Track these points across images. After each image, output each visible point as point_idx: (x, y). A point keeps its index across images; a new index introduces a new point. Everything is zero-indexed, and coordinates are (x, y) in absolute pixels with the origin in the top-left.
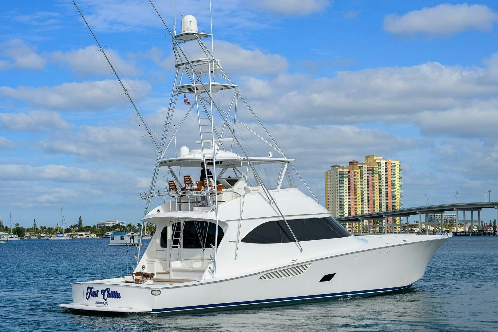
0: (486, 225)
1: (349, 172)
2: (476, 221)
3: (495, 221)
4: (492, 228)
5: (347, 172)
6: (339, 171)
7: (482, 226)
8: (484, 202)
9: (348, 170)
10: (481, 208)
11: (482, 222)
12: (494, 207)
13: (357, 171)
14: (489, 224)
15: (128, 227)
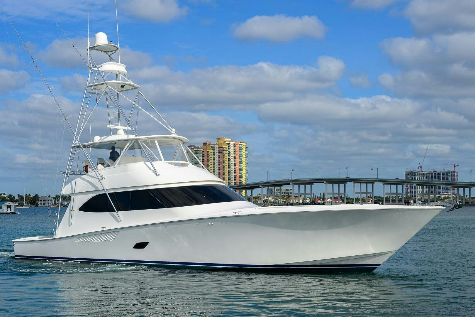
0: (317, 197)
1: (203, 151)
2: (308, 194)
3: (324, 194)
4: (322, 200)
5: (201, 152)
6: (195, 150)
7: (314, 198)
8: (315, 178)
9: (202, 150)
10: (313, 183)
11: (314, 194)
12: (323, 182)
13: (210, 150)
14: (319, 197)
15: (9, 198)
